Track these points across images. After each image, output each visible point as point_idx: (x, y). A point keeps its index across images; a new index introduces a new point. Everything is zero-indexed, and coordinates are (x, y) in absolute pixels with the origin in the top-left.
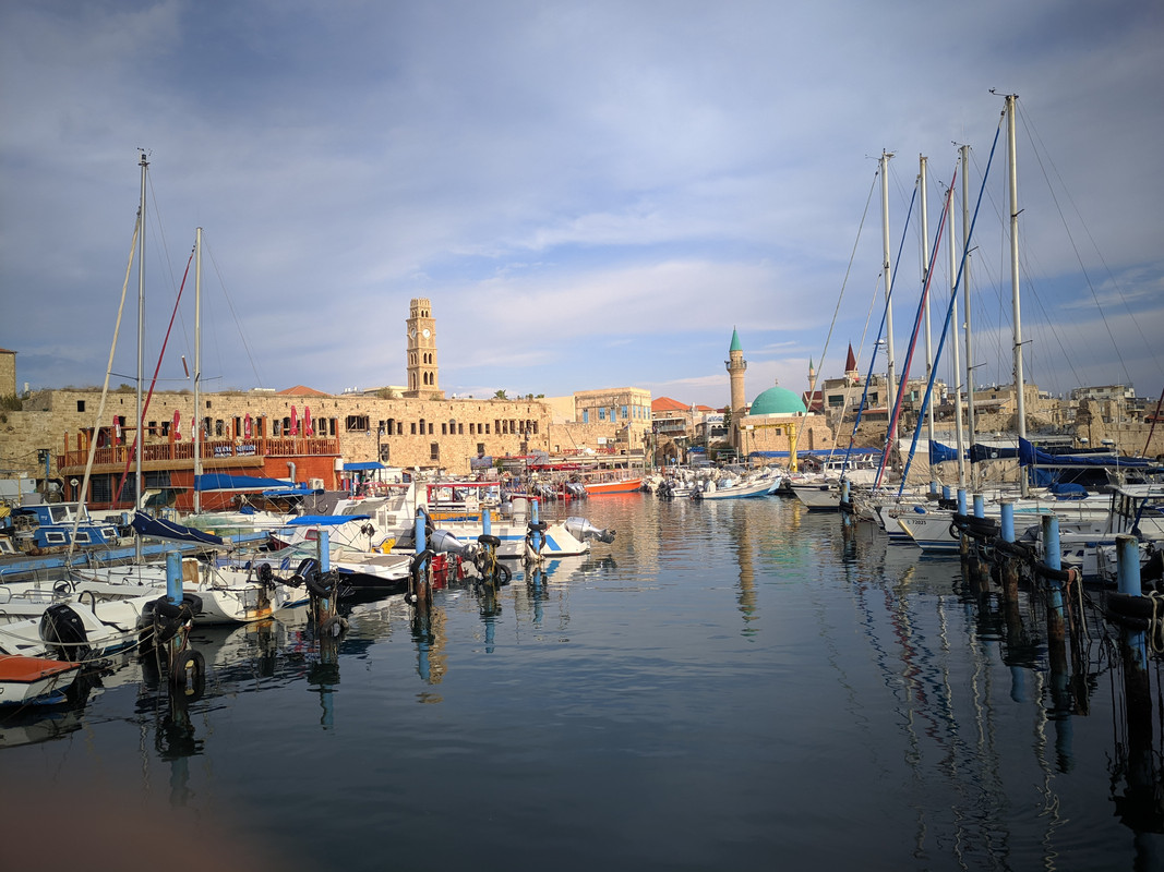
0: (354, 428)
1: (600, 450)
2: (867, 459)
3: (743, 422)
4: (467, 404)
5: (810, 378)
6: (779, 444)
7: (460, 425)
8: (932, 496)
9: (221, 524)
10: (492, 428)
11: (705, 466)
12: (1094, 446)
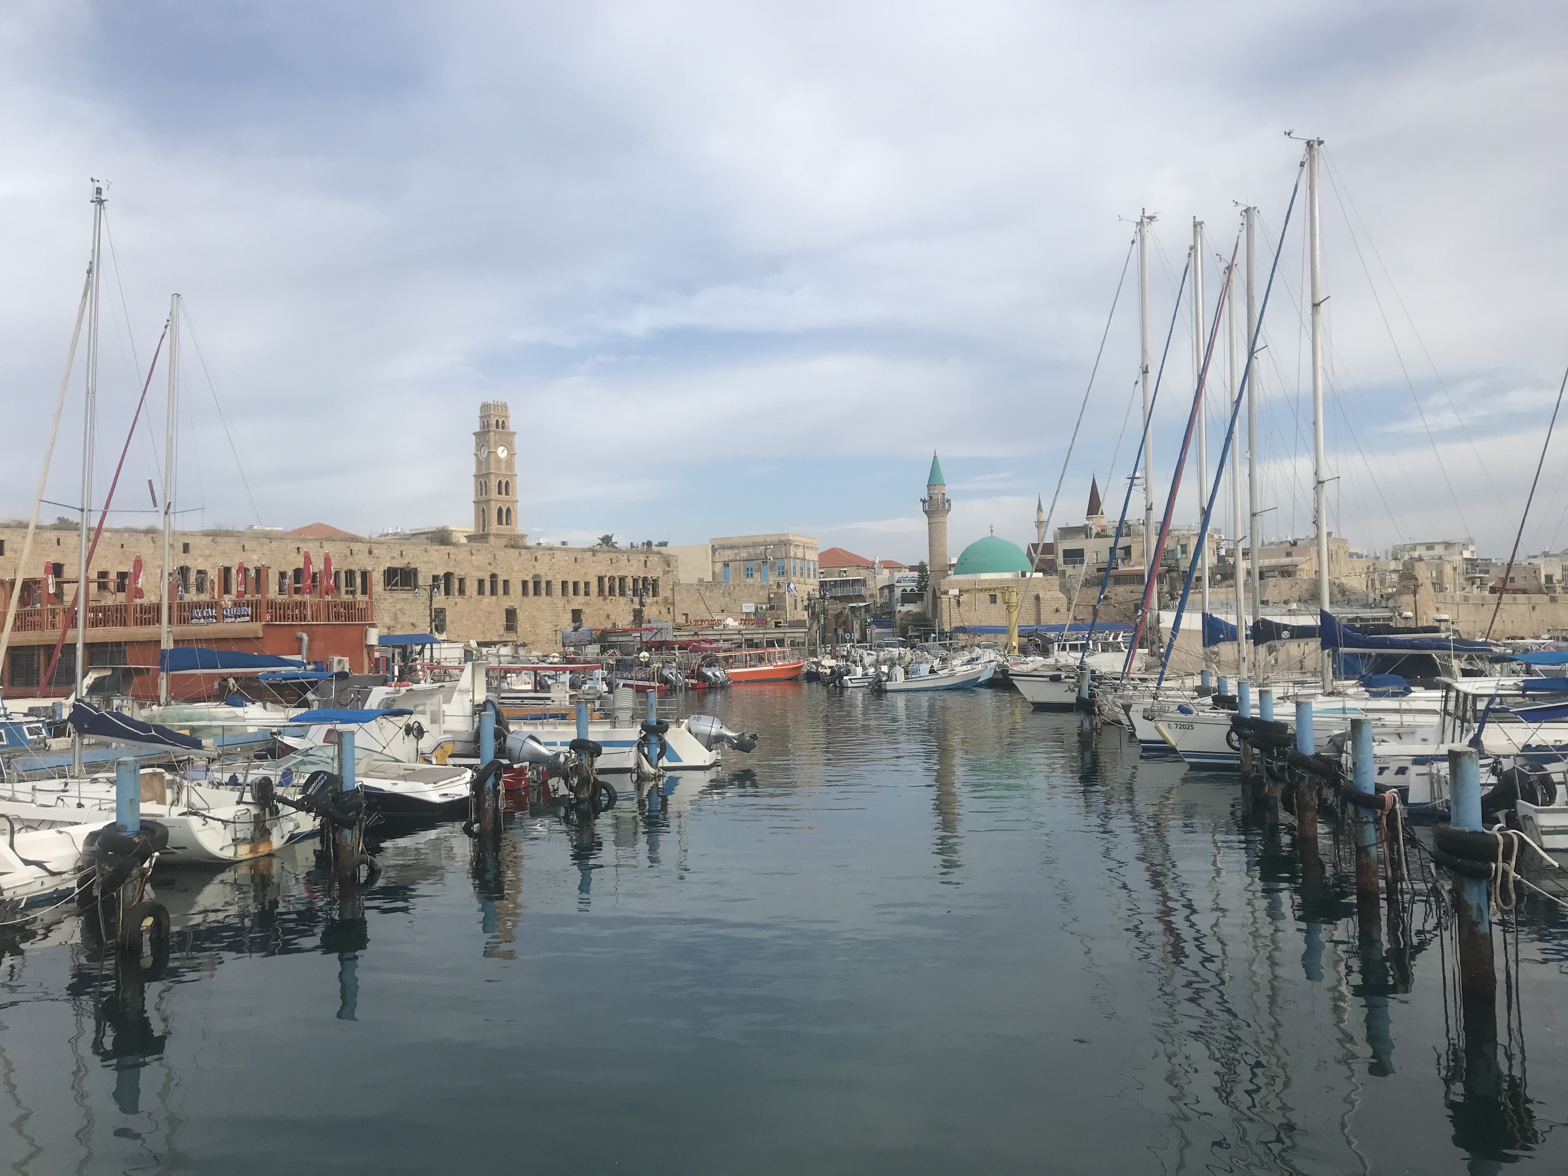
0: (396, 584)
1: (745, 621)
2: (1115, 638)
3: (944, 584)
4: (558, 554)
5: (1039, 524)
6: (993, 616)
7: (548, 583)
8: (1202, 691)
9: (200, 720)
10: (594, 588)
11: (892, 645)
12: (1423, 623)
